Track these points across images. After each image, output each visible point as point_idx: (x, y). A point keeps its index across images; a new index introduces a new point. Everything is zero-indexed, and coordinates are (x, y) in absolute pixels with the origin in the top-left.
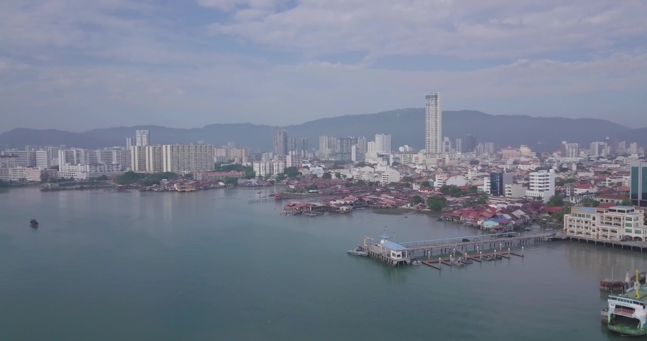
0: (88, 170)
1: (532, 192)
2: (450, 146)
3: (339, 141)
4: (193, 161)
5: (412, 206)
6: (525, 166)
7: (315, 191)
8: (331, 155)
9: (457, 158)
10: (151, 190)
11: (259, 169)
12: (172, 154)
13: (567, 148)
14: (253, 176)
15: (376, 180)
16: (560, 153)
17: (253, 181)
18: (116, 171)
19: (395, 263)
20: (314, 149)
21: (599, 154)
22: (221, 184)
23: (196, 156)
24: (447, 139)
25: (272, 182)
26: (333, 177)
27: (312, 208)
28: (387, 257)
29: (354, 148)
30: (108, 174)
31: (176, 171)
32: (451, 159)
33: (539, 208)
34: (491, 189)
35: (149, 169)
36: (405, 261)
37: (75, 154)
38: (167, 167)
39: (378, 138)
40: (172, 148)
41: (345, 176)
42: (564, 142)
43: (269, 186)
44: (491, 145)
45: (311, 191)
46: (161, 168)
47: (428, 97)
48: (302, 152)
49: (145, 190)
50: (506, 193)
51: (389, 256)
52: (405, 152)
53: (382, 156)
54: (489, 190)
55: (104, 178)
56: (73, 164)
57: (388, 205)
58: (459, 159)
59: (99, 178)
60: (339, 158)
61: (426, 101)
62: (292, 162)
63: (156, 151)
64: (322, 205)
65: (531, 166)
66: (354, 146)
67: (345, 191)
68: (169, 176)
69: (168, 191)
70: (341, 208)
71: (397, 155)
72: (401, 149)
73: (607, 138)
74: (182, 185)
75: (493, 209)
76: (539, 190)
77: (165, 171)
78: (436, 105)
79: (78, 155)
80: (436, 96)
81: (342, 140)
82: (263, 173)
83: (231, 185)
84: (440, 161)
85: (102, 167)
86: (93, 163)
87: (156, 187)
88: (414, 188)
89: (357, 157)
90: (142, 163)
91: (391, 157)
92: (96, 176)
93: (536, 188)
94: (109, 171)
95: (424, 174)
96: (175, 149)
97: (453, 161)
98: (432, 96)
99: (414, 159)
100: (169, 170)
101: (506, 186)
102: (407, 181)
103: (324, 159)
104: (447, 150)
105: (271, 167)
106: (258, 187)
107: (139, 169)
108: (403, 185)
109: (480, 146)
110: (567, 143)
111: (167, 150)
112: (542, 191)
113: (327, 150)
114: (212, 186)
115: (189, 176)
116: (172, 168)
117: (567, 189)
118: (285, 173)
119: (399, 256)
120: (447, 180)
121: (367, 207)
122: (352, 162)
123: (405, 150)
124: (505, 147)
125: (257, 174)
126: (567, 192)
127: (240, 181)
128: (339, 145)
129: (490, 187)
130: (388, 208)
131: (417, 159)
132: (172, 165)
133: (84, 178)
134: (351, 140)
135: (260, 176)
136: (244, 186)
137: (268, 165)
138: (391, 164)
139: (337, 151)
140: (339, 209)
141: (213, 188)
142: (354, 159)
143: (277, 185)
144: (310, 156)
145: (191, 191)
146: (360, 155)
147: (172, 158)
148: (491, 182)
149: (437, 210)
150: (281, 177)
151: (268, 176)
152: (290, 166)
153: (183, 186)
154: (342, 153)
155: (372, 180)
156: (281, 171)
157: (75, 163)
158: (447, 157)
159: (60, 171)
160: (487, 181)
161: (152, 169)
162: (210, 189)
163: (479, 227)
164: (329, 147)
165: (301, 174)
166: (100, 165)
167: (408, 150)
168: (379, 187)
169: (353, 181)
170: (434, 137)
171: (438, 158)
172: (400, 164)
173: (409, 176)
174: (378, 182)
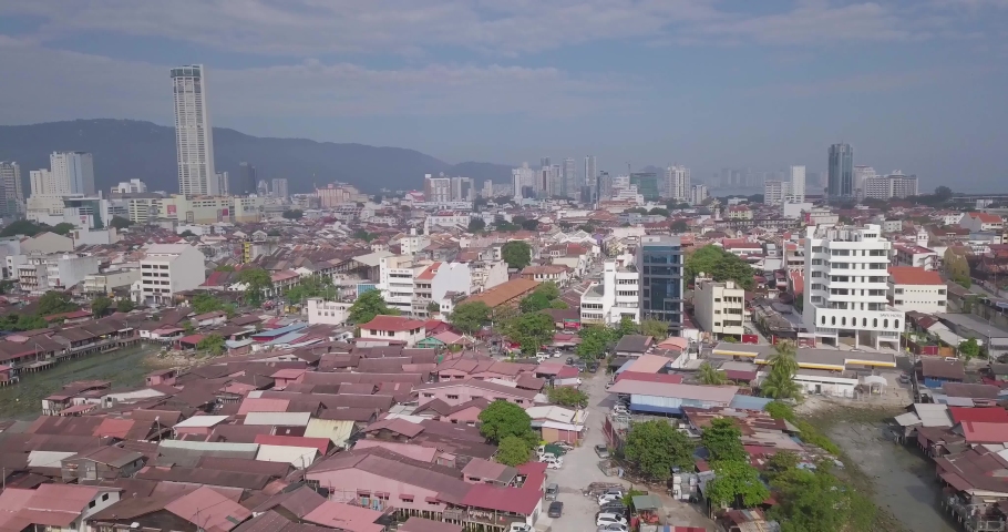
9: (257, 206)
13: (433, 185)
16: (418, 194)
32: (246, 209)
39: (59, 161)
42: (428, 176)
44: (283, 182)
47: (177, 74)
52: (138, 194)
53: (76, 204)
58: (261, 208)
61: (174, 83)
71: (118, 202)
72: (124, 187)
78: (198, 90)
80: (197, 73)
84: (224, 212)
91: (105, 205)
97: (250, 213)
98: (188, 72)
99: (165, 210)
109: (262, 184)
123: (134, 189)
124: (323, 185)
129: (634, 300)
131: (172, 208)
138: (107, 223)
158: (238, 204)
167: (139, 191)
168: (145, 322)
169: (13, 300)
170: (198, 163)
171: (219, 206)
172: (133, 223)
173: (214, 259)
174: (122, 291)
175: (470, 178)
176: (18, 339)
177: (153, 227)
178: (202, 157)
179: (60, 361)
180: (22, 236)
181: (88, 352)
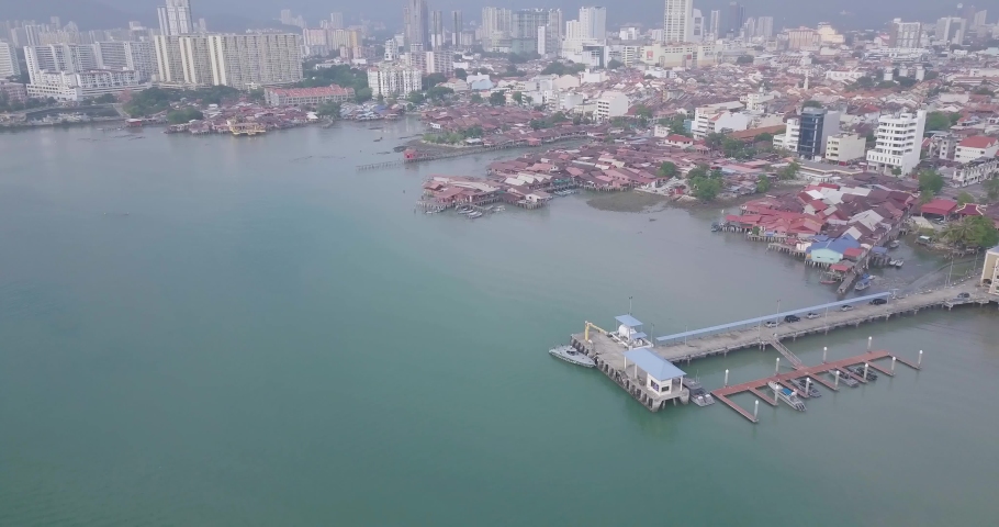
0: (80, 84)
1: (880, 154)
2: (701, 25)
3: (516, 17)
4: (264, 63)
5: (659, 185)
6: (838, 73)
7: (477, 140)
8: (503, 42)
9: (716, 51)
10: (186, 131)
11: (377, 82)
12: (225, 52)
13: (901, 30)
14: (367, 98)
15: (587, 109)
16: (887, 38)
17: (368, 109)
18: (133, 85)
19: (656, 404)
20: (473, 23)
21: (950, 38)
22: (312, 116)
23: (269, 54)
24: (698, 13)
25: (401, 112)
26: (509, 99)
27: (474, 197)
28: (638, 386)
29: (541, 30)
30: (115, 92)
31: (236, 84)
32: (706, 54)
33: (903, 201)
34: (799, 142)
35: (190, 80)
36: (678, 399)
37: (54, 54)
38: (220, 77)
39: (585, 14)
40: (225, 40)
41: (529, 99)
42: (897, 20)
43: (394, 120)
44: (769, 20)
45: (470, 141)
46: (211, 77)
48: (454, 35)
49: (176, 132)
50: (828, 152)
51: (644, 384)
52: (630, 42)
53: (590, 48)
54: (796, 145)
55: (109, 98)
56: (52, 71)
57: (614, 185)
58: (720, 54)
59: (101, 100)
60: (515, 49)
62: (436, 65)
63: (198, 46)
64: (492, 189)
65: (850, 73)
66: (543, 28)
67: (532, 140)
68: (222, 94)
69: (216, 132)
70: (528, 197)
71: (616, 47)
72: (623, 35)
73: (960, 6)
74: (241, 121)
75: (821, 206)
76: (895, 152)
77: (216, 83)
79: (59, 53)
81: (521, 14)
82: (385, 91)
83: (330, 119)
84: (689, 57)
85: (104, 77)
86: (89, 70)
87: (195, 126)
88: (657, 135)
89: (546, 48)
90: (176, 66)
91: (607, 50)
92: (96, 96)
93: (887, 148)
94: (117, 84)
95: (669, 96)
96: (230, 43)
97: (710, 58)
99: (645, 55)
100: (224, 82)
101: (830, 139)
102: (642, 115)
103: (491, 50)
104: (697, 32)
105: (399, 79)
106: (376, 121)
107: (173, 77)
108: (634, 121)
109: (749, 22)
110: (902, 21)
111: (215, 43)
112: (899, 153)
113: (496, 32)
114: (296, 121)
115: (257, 96)
116: (228, 79)
117: (943, 146)
118: (424, 88)
119: (665, 389)
120: (716, 118)
121: (575, 187)
122: (539, 57)
123: (630, 36)
124: (795, 27)
125: (375, 92)
126: (942, 151)
127: (346, 110)
128: (516, 24)
129: (797, 139)
130: (614, 190)
131: (650, 54)
132: (228, 71)
133: (75, 98)
134: (537, 14)
135: (380, 97)
136: (351, 119)
137: (393, 74)
138: (606, 65)
139: (514, 34)
140: (523, 198)
141: (297, 125)
142: (541, 50)
143: (411, 117)
144: (466, 40)
145: (258, 134)
146: (553, 45)
147: (227, 59)
148: (800, 130)
149: (708, 199)
150: (417, 99)
151: (395, 96)
152: (433, 71)
153: (242, 125)
154: (521, 39)
155: (577, 110)
156: (417, 86)
157: (58, 70)
158: (700, 50)
159: (32, 84)
160: (792, 126)
161: (194, 80)
162: (292, 127)
163: (801, 257)
164: (500, 26)
165: (451, 91)
166: (101, 72)
167: (634, 38)
168: (591, 129)
169: (545, 114)
170: (679, 14)
171: (685, 52)
172: (623, 64)
173: (642, 99)
174: (590, 114)
175: (962, 18)
176: (544, 131)
177: (632, 70)
178: (683, 7)
179: (556, 141)
180: (554, 75)
181: (566, 139)
